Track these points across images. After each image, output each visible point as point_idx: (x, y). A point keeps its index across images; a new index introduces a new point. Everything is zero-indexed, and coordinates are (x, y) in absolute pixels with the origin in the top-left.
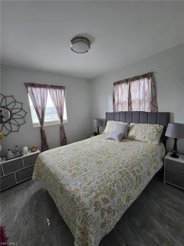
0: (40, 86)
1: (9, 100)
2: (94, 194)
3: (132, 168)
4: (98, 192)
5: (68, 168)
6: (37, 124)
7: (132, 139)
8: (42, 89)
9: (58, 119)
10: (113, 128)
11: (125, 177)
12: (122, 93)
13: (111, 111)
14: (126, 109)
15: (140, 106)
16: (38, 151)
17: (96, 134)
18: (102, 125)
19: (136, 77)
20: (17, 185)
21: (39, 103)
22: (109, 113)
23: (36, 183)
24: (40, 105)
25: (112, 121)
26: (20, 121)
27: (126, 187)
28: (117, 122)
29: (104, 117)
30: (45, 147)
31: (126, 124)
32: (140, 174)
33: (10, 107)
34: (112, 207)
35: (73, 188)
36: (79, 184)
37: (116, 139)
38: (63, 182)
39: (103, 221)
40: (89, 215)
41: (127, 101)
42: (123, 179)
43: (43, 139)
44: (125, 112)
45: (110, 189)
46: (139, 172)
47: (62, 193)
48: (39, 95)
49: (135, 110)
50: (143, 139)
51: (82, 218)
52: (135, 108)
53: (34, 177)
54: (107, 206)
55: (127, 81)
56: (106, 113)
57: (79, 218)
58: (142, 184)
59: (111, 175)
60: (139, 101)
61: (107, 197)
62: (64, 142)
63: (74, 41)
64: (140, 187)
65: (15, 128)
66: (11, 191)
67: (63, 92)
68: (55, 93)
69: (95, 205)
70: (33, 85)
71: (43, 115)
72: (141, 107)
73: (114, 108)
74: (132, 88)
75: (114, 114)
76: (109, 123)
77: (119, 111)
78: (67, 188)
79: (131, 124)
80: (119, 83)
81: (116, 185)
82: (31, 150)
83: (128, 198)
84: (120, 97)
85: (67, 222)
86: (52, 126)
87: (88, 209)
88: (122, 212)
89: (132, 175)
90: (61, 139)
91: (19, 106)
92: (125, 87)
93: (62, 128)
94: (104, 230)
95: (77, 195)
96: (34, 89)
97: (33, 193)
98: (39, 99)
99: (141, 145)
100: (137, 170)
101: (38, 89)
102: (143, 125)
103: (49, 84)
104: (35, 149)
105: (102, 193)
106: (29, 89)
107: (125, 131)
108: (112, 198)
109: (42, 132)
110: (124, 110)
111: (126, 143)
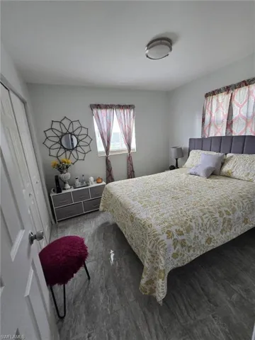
0: (106, 107)
1: (76, 125)
2: (166, 224)
3: (219, 208)
4: (172, 223)
5: (139, 199)
6: (101, 153)
7: (228, 176)
8: (108, 111)
9: (125, 147)
10: (199, 160)
11: (207, 215)
12: (217, 110)
13: (198, 135)
14: (222, 133)
15: (246, 127)
16: (104, 183)
17: (172, 168)
18: (183, 156)
19: (244, 81)
20: (84, 214)
21: (105, 128)
22: (195, 139)
23: (102, 215)
24: (106, 130)
25: (199, 151)
26: (86, 149)
27: (208, 227)
28: (206, 152)
29: (186, 145)
30: (110, 178)
31: (220, 154)
32: (230, 217)
33: (76, 133)
34: (186, 241)
35: (144, 217)
36: (151, 213)
37: (202, 174)
38: (133, 210)
39: (175, 251)
40: (160, 239)
41: (226, 120)
42: (204, 217)
43: (109, 170)
44: (221, 138)
45: (186, 223)
46: (229, 214)
47: (132, 221)
48: (105, 118)
49: (237, 135)
50: (246, 176)
51: (153, 242)
52: (238, 130)
53: (101, 208)
54: (180, 238)
55: (228, 89)
56: (190, 139)
57: (150, 242)
58: (233, 231)
59: (188, 210)
60: (247, 120)
61: (181, 229)
62: (131, 174)
63: (151, 45)
64: (228, 234)
65: (81, 156)
66: (79, 219)
67: (132, 112)
68: (122, 114)
69: (167, 233)
70: (99, 106)
71: (109, 142)
72: (249, 129)
73: (203, 131)
74: (236, 99)
75: (202, 140)
76: (193, 153)
77: (211, 136)
78: (138, 216)
79: (229, 155)
80: (214, 93)
81: (193, 221)
82: (97, 180)
83: (209, 240)
84: (213, 115)
85: (136, 251)
86: (118, 155)
87: (160, 235)
88: (199, 253)
89: (217, 215)
90: (128, 172)
91: (84, 131)
92: (223, 98)
93: (129, 158)
94: (175, 261)
95: (149, 222)
96: (99, 111)
97: (100, 224)
98: (105, 123)
99: (241, 184)
100: (226, 211)
101: (104, 111)
102: (247, 156)
103: (116, 104)
104: (100, 181)
105: (176, 224)
106: (95, 111)
107: (217, 165)
108: (188, 232)
109: (107, 162)
110: (219, 135)
111: (216, 180)
